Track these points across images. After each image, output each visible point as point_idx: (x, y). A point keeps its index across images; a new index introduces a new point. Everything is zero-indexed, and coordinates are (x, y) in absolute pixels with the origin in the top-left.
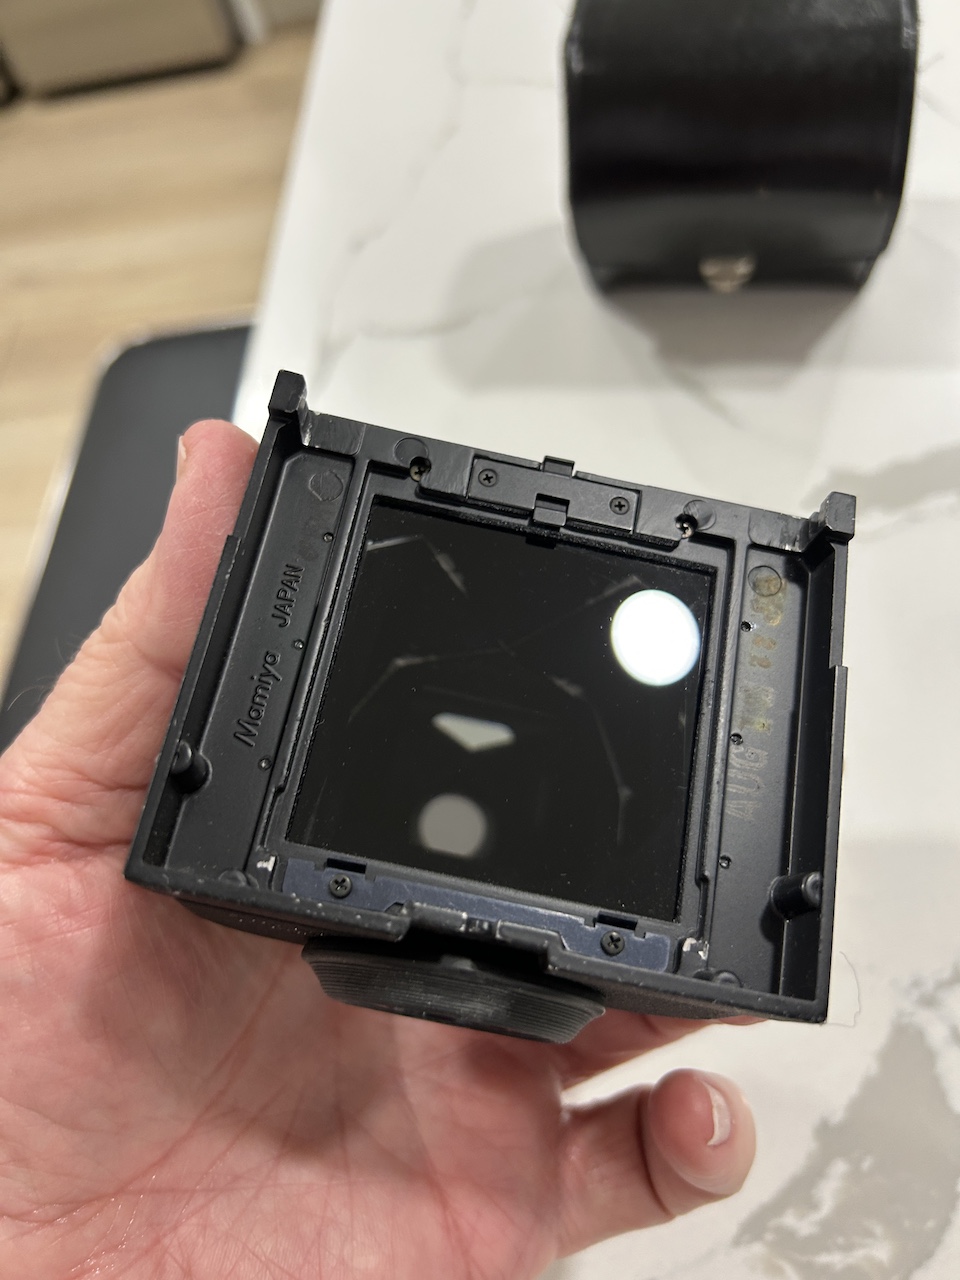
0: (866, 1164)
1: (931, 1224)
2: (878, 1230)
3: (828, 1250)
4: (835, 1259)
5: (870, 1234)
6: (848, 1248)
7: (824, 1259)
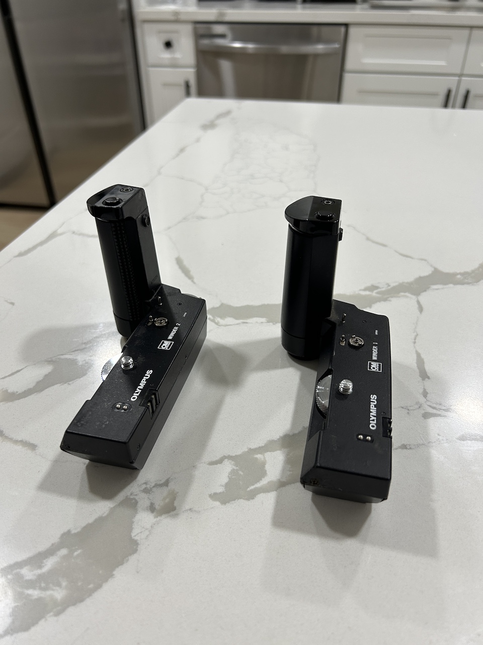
0: (76, 554)
1: (91, 586)
2: (64, 584)
3: (34, 588)
4: (35, 593)
5: (59, 585)
6: (45, 589)
7: (30, 592)
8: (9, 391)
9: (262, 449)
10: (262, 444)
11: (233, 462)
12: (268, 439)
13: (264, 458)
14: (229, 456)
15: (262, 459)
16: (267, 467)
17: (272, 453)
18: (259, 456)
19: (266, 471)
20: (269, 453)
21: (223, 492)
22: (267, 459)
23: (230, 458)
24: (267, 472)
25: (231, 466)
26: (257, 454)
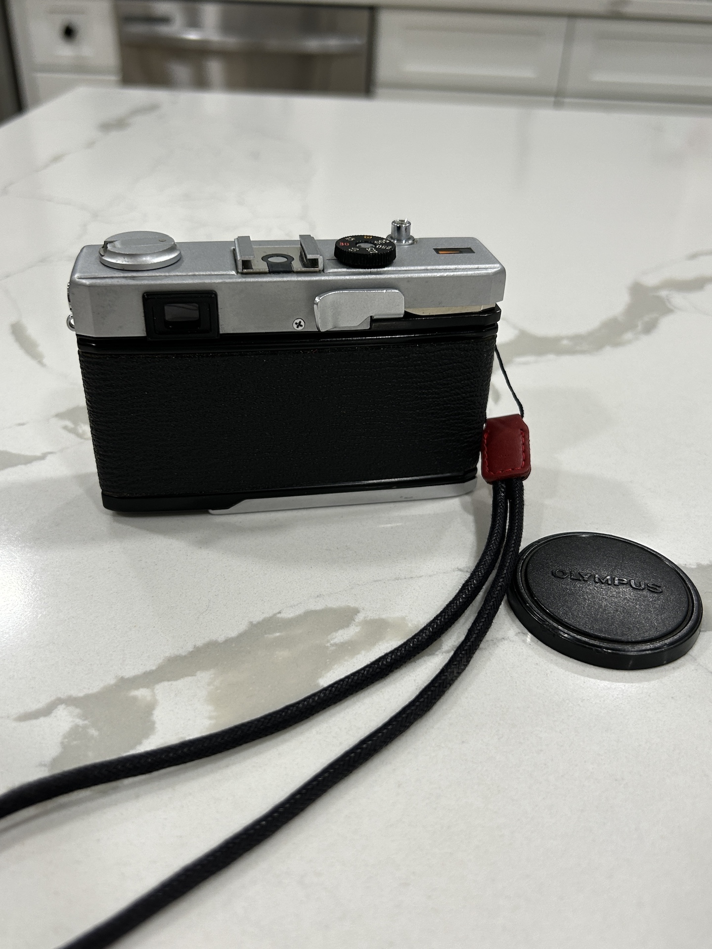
9: (150, 678)
10: (151, 666)
11: (77, 711)
12: (167, 654)
13: (154, 695)
15: (149, 698)
16: (158, 715)
17: (174, 683)
18: (142, 693)
19: (154, 723)
20: (166, 684)
22: (159, 697)
24: (156, 725)
25: (71, 719)
26: (137, 688)
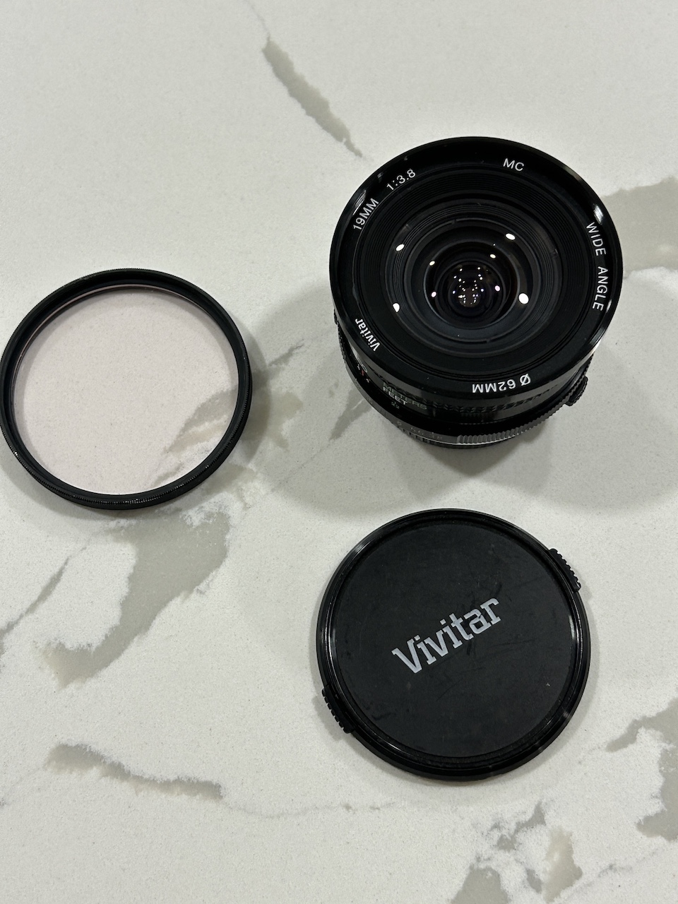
8: (68, 646)
14: (644, 718)
21: (662, 811)
23: (648, 722)
